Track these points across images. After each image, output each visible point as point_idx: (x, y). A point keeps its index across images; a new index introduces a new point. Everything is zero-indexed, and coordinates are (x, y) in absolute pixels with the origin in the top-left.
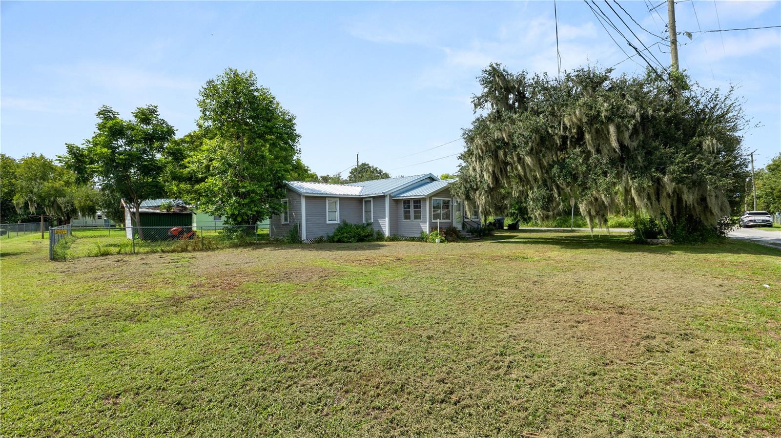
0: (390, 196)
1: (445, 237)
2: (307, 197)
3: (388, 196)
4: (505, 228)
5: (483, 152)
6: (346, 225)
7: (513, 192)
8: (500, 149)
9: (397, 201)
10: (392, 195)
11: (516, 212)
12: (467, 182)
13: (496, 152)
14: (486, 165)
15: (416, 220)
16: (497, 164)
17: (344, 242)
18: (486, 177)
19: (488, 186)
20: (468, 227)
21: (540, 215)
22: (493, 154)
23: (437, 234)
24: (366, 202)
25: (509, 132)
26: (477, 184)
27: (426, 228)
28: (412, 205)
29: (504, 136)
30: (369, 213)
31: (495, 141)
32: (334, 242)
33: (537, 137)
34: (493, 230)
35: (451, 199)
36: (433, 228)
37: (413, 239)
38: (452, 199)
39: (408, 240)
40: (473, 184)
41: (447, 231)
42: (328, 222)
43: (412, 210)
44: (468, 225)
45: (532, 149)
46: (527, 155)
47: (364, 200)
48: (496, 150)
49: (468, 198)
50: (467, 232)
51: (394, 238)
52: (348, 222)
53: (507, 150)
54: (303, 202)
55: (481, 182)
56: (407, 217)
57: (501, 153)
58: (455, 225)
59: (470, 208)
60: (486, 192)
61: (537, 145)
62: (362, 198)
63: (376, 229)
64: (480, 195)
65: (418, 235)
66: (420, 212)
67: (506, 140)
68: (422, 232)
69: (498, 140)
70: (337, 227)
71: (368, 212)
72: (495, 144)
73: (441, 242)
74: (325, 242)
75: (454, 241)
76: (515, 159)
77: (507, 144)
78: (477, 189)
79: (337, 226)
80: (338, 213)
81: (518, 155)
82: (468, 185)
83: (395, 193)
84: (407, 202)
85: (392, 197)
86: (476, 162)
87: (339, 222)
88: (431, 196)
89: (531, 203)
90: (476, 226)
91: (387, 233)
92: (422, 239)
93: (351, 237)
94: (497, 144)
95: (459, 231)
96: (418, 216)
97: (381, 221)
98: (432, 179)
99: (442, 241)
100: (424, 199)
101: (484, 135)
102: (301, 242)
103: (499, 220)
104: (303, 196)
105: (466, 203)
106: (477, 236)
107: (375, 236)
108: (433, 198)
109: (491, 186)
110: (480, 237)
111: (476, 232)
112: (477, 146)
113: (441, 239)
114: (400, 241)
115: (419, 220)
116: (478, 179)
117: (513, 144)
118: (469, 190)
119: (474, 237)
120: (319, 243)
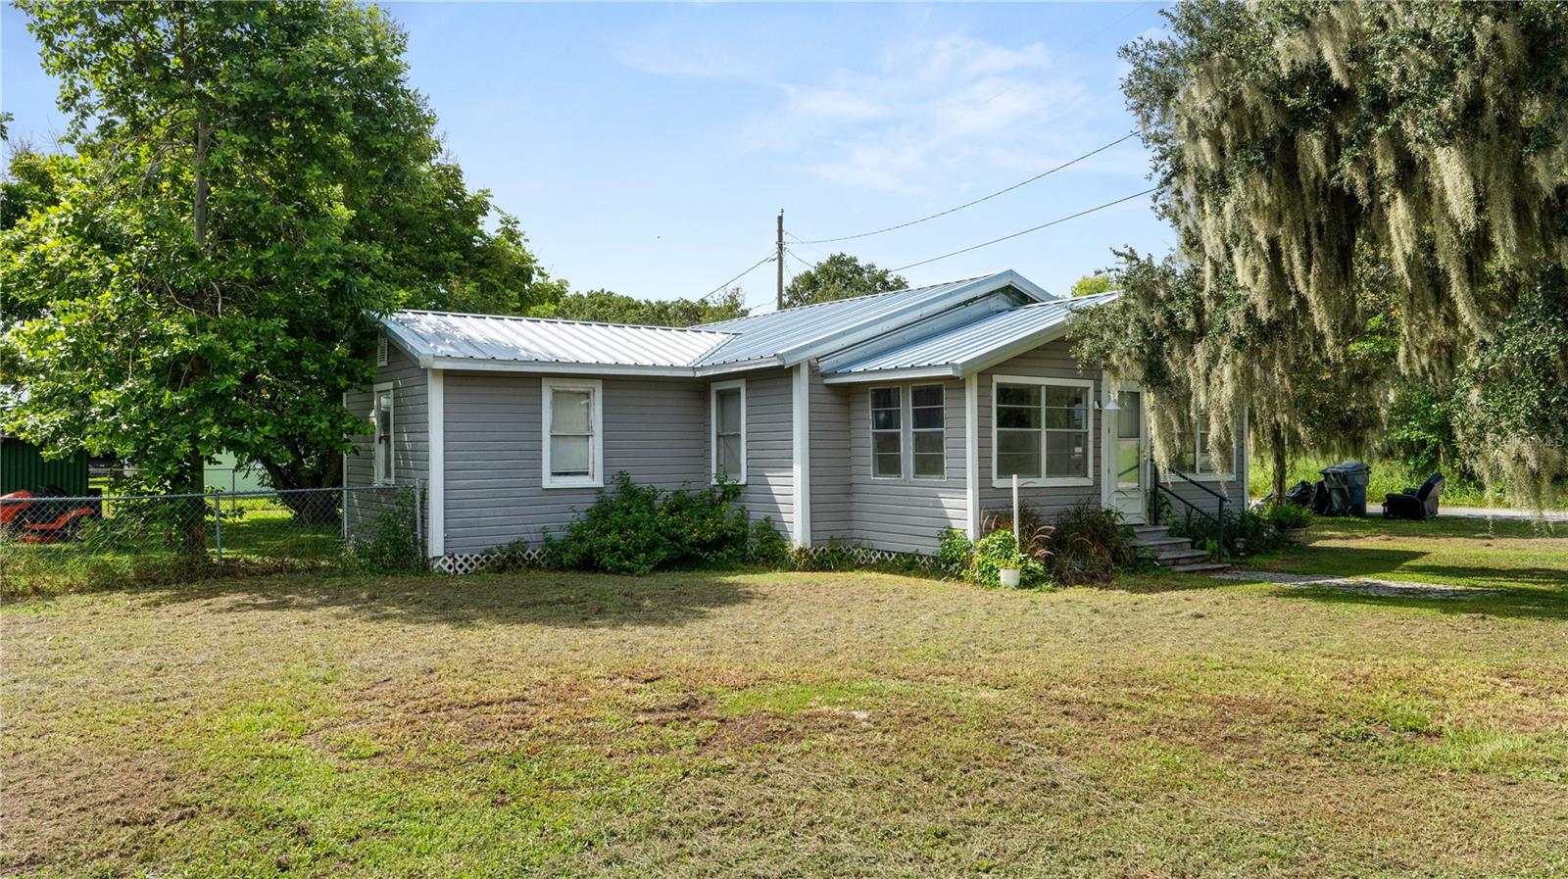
0: (814, 371)
1: (1049, 562)
2: (449, 376)
3: (805, 371)
4: (1374, 508)
5: (1220, 152)
6: (629, 492)
7: (1402, 352)
8: (1308, 125)
9: (847, 394)
10: (824, 366)
11: (1432, 438)
12: (1150, 299)
13: (1289, 143)
14: (1238, 213)
15: (924, 479)
16: (1291, 205)
17: (602, 569)
18: (1242, 276)
19: (1250, 316)
20: (1179, 510)
21: (1520, 459)
22: (1270, 156)
23: (1007, 546)
24: (723, 396)
25: (1355, 34)
26: (1199, 313)
27: (963, 512)
28: (907, 410)
29: (1328, 55)
30: (731, 442)
31: (1277, 88)
32: (562, 568)
33: (1508, 33)
34: (1300, 523)
35: (1090, 384)
36: (994, 516)
37: (907, 564)
38: (1098, 381)
39: (891, 569)
40: (1182, 311)
41: (1063, 528)
42: (548, 482)
43: (907, 432)
44: (1175, 502)
45: (1474, 107)
46: (1447, 136)
47: (715, 387)
48: (1283, 130)
49: (1156, 375)
50: (1170, 533)
51: (829, 556)
52: (641, 480)
53: (1342, 130)
54: (436, 397)
55: (1220, 299)
56: (888, 463)
57: (1313, 145)
58: (1108, 500)
59: (1164, 424)
60: (1239, 343)
61: (1512, 83)
62: (707, 381)
63: (756, 516)
64: (1213, 359)
65: (930, 548)
66: (937, 442)
67: (1337, 74)
68: (949, 533)
69: (1299, 79)
70: (590, 501)
71: (729, 438)
72: (1278, 104)
73: (1024, 584)
74: (533, 565)
75: (1088, 579)
76: (1385, 167)
77: (1340, 99)
78: (1201, 332)
79: (592, 498)
80: (597, 443)
81: (1397, 142)
82: (1158, 317)
83: (842, 358)
84: (885, 395)
85: (824, 375)
86: (1200, 203)
87: (598, 483)
88: (985, 370)
89: (1475, 396)
90: (1210, 505)
91: (798, 534)
92: (946, 564)
93: (638, 549)
94: (1291, 102)
95: (1129, 531)
96: (930, 462)
97: (775, 481)
98: (1017, 296)
99: (1028, 581)
100: (956, 383)
101: (1225, 62)
102: (425, 566)
103: (1344, 477)
104: (436, 372)
105: (1149, 399)
106: (1216, 555)
107: (754, 545)
108: (998, 379)
109: (1264, 315)
110: (1234, 553)
111: (1213, 534)
112: (1192, 125)
113: (1026, 571)
114: (859, 566)
115: (934, 480)
116: (1209, 285)
117: (1375, 90)
118: (1162, 339)
119: (1204, 560)
120: (501, 570)
